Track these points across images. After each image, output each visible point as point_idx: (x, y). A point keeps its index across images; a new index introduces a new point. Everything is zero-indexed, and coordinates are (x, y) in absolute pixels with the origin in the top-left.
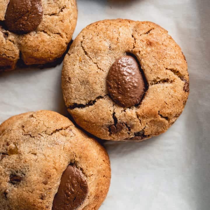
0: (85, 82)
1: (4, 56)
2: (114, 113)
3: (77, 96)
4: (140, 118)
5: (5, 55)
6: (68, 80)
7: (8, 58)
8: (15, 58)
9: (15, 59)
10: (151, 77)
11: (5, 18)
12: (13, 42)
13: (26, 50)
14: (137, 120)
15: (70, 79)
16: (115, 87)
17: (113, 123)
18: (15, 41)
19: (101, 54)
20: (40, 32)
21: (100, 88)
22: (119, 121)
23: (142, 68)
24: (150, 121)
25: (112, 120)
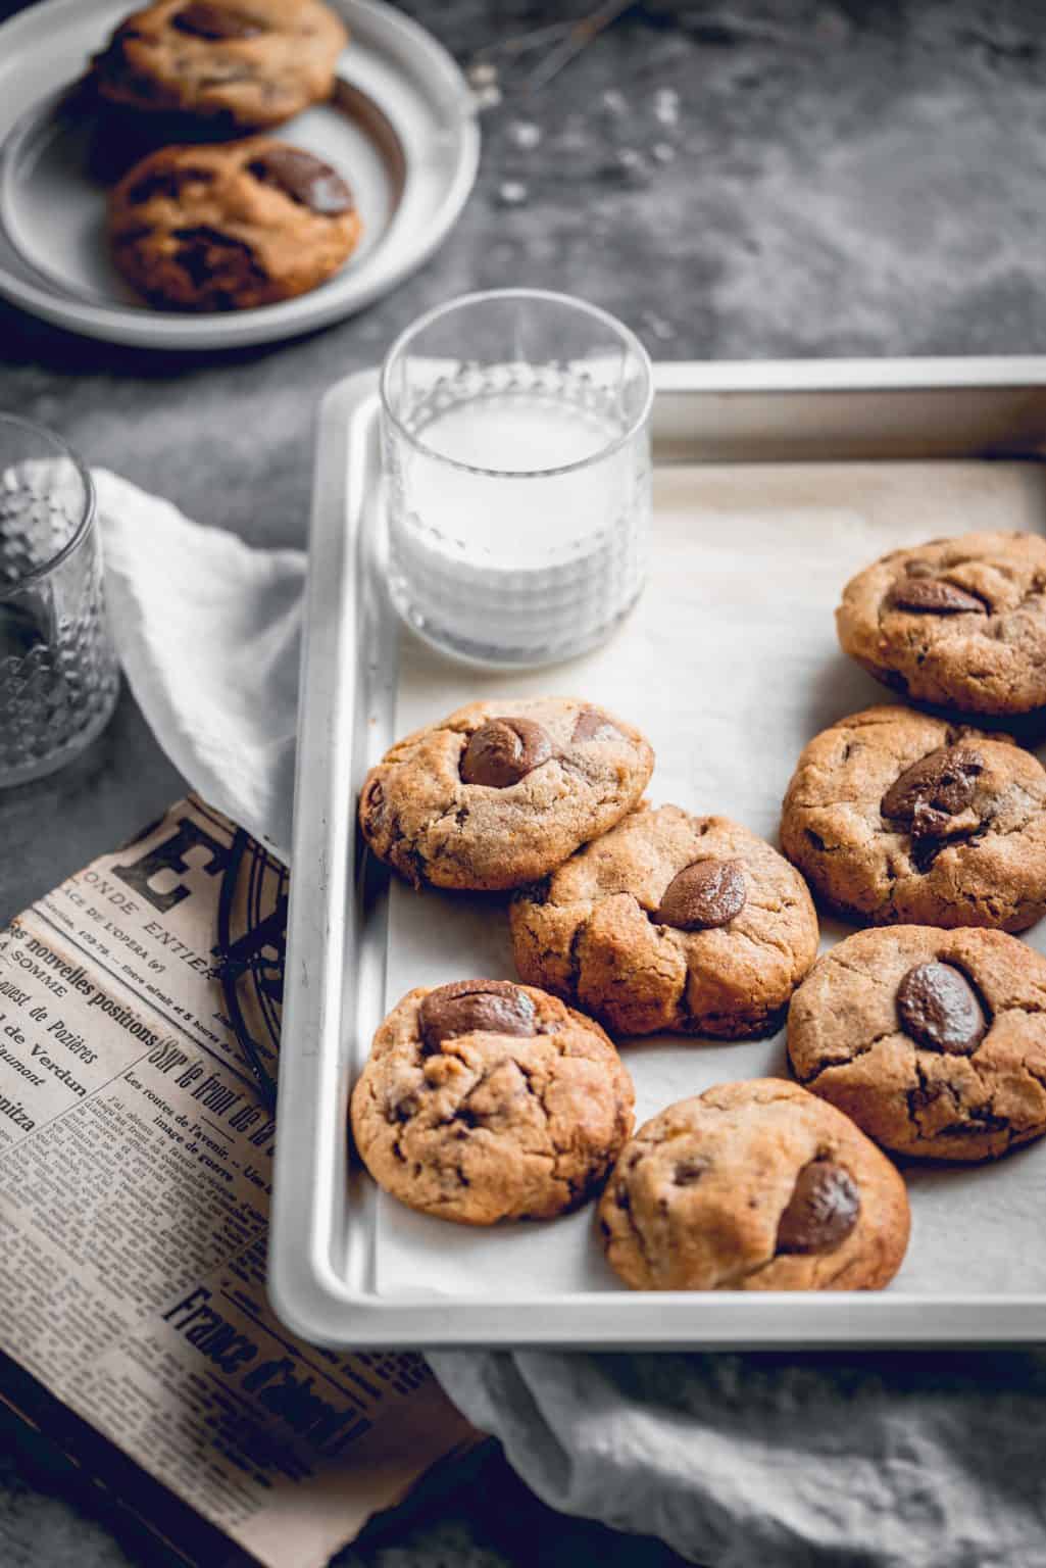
0: (847, 1011)
1: (652, 971)
2: (918, 1063)
3: (830, 1041)
4: (980, 1070)
5: (655, 968)
6: (804, 1016)
7: (658, 977)
8: (673, 980)
9: (674, 983)
10: (998, 995)
11: (661, 904)
12: (675, 945)
13: (702, 962)
14: (972, 1073)
15: (809, 1013)
16: (917, 1009)
17: (917, 1085)
18: (679, 943)
19: (878, 960)
20: (736, 932)
21: (882, 1016)
22: (931, 1078)
23: (976, 979)
24: (1006, 1081)
25: (915, 1078)
